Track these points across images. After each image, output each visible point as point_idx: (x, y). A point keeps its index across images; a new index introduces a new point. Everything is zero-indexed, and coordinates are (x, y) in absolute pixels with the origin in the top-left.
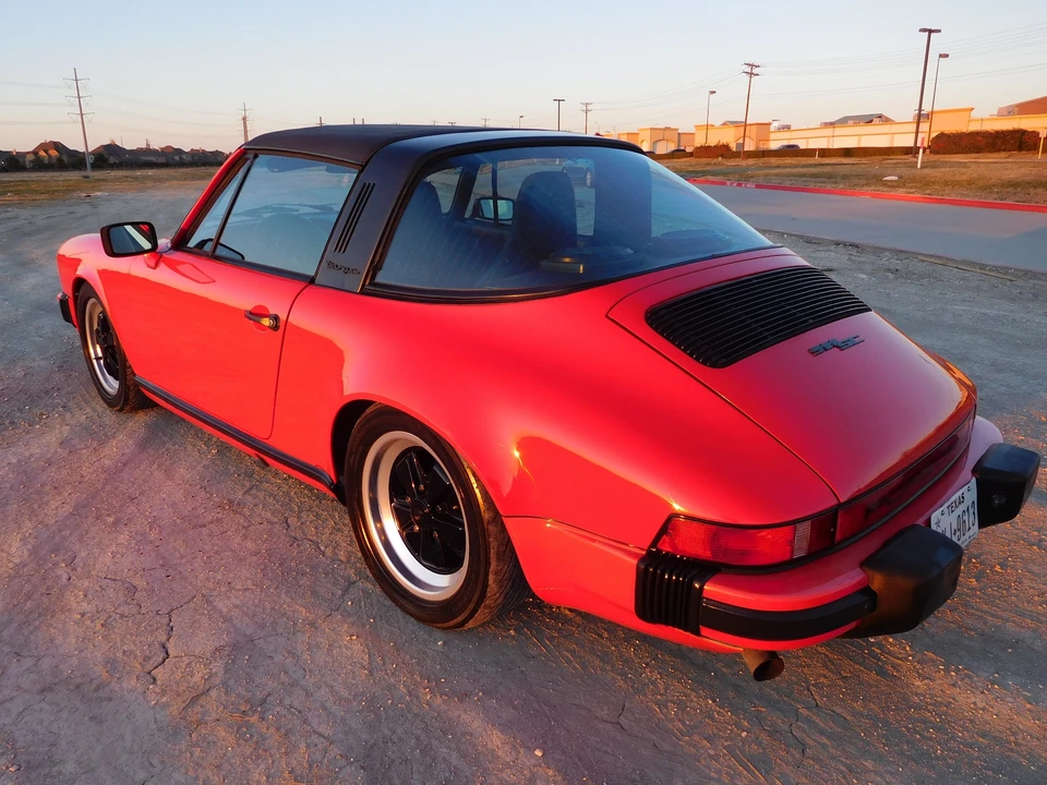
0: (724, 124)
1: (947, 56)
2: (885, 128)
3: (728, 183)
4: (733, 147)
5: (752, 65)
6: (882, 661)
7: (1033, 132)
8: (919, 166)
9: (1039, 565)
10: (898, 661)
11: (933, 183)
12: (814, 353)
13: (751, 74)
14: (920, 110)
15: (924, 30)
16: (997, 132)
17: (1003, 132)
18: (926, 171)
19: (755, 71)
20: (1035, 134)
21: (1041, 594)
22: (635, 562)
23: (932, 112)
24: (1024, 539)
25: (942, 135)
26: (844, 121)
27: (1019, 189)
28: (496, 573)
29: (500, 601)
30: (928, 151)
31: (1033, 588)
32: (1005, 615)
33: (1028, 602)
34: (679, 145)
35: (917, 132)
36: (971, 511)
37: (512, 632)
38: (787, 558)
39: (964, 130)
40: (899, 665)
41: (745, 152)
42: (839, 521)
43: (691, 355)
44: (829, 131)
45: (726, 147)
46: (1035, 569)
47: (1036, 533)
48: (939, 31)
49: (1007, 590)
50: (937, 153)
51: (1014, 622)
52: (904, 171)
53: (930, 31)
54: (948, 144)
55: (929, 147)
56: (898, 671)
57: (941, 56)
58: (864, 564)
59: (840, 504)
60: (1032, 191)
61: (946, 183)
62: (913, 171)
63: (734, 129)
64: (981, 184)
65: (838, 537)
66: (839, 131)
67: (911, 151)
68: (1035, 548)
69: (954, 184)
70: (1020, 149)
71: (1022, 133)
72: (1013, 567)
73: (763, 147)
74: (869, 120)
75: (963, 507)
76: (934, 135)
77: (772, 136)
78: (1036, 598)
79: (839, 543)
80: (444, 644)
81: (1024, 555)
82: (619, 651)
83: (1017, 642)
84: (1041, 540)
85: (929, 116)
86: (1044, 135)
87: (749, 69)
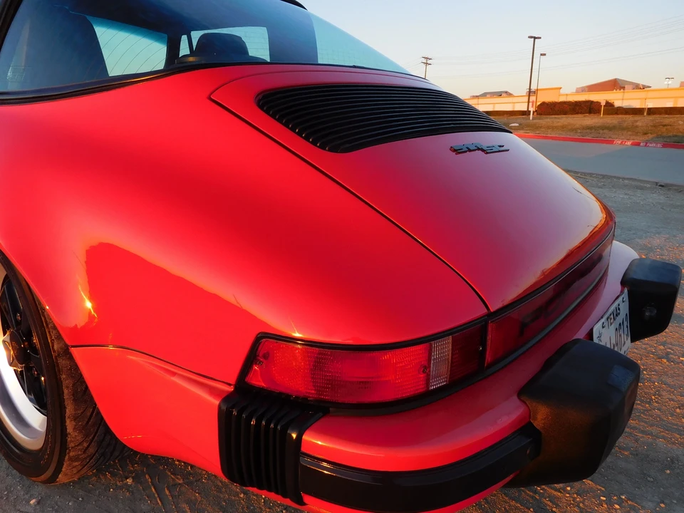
1: (545, 55)
2: (510, 99)
5: (427, 58)
6: (540, 494)
7: (597, 102)
8: (531, 118)
9: (673, 377)
10: (556, 493)
11: (541, 127)
12: (457, 151)
13: (427, 63)
14: (530, 89)
15: (531, 37)
16: (576, 102)
17: (579, 102)
18: (535, 121)
19: (429, 62)
20: (598, 104)
21: (682, 406)
22: (217, 402)
23: (537, 90)
24: (653, 353)
25: (543, 104)
26: (484, 95)
27: (593, 131)
28: (75, 418)
29: (91, 450)
30: (535, 113)
31: (673, 400)
32: (654, 430)
33: (672, 415)
35: (529, 102)
36: (625, 323)
37: (129, 481)
38: (421, 388)
39: (557, 101)
40: (558, 498)
42: (489, 337)
43: (307, 138)
44: (475, 101)
46: (669, 380)
47: (662, 347)
48: (540, 38)
49: (649, 403)
50: (542, 115)
51: (663, 437)
52: (523, 121)
53: (535, 38)
54: (548, 109)
55: (536, 111)
56: (557, 506)
57: (541, 55)
58: (523, 392)
59: (491, 315)
60: (601, 132)
61: (548, 128)
62: (528, 121)
64: (570, 127)
65: (488, 358)
66: (481, 101)
67: (526, 113)
68: (665, 361)
69: (553, 128)
70: (590, 113)
71: (592, 102)
72: (649, 380)
74: (500, 94)
75: (619, 319)
76: (538, 104)
78: (678, 410)
79: (490, 366)
80: (38, 503)
81: (657, 368)
82: (249, 499)
83: (672, 461)
84: (668, 354)
85: (535, 92)
86: (603, 103)
87: (425, 61)
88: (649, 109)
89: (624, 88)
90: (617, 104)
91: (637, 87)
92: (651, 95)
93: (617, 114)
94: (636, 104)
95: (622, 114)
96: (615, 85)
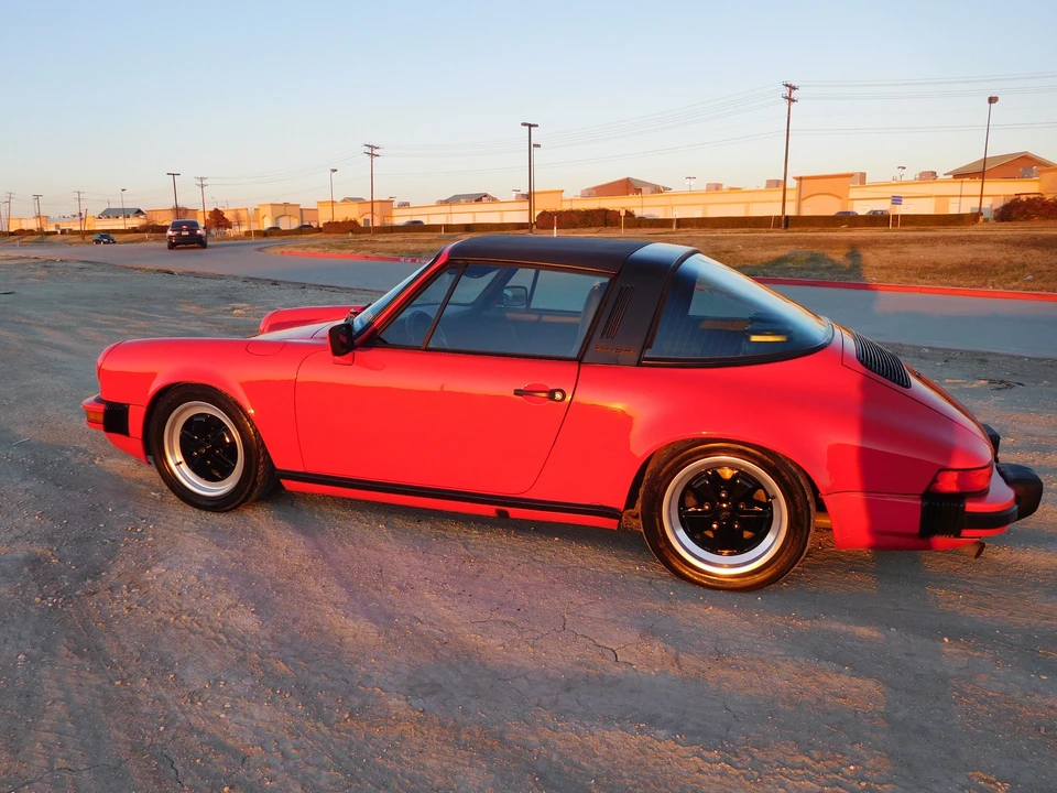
0: (344, 200)
1: (539, 146)
2: (495, 206)
3: (402, 259)
4: (361, 222)
5: (372, 147)
7: (614, 211)
13: (372, 154)
16: (587, 211)
17: (591, 211)
19: (375, 152)
20: (616, 213)
23: (533, 193)
25: (544, 213)
26: (456, 200)
30: (537, 226)
34: (302, 221)
39: (559, 209)
41: (374, 228)
44: (446, 209)
45: (354, 223)
48: (536, 125)
50: (543, 228)
53: (530, 126)
55: (537, 223)
63: (357, 205)
66: (455, 208)
70: (606, 225)
71: (605, 212)
73: (389, 222)
74: (479, 199)
76: (538, 213)
77: (395, 212)
86: (623, 213)
87: (369, 150)
88: (678, 220)
89: (640, 190)
90: (638, 213)
91: (657, 190)
92: (675, 200)
93: (639, 226)
94: (660, 214)
95: (646, 226)
96: (628, 187)
